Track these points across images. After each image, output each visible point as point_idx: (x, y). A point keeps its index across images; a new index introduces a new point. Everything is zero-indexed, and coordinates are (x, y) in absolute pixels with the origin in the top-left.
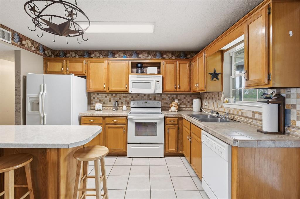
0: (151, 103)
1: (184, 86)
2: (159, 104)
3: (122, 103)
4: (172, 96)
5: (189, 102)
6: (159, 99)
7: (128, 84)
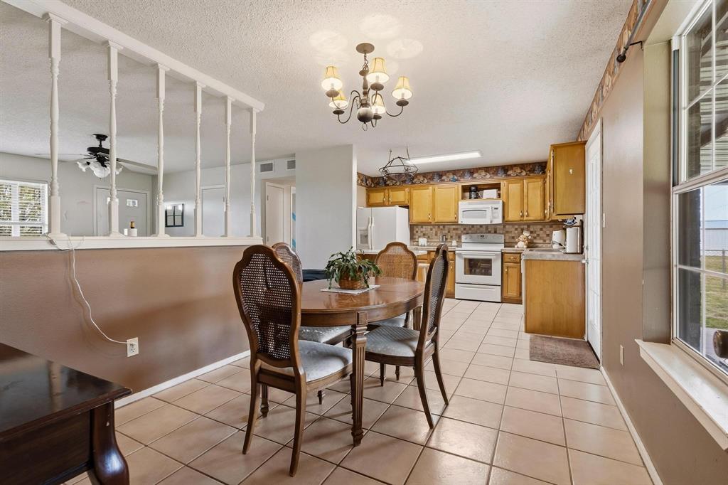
0: (490, 237)
2: (501, 238)
3: (451, 237)
4: (522, 227)
5: (548, 235)
7: (457, 213)
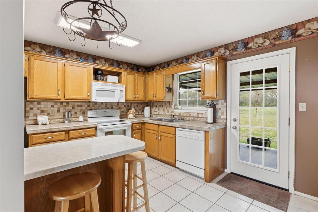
1: (141, 97)
2: (118, 112)
3: (76, 113)
4: (128, 104)
5: (140, 109)
6: (116, 108)
7: (90, 92)
